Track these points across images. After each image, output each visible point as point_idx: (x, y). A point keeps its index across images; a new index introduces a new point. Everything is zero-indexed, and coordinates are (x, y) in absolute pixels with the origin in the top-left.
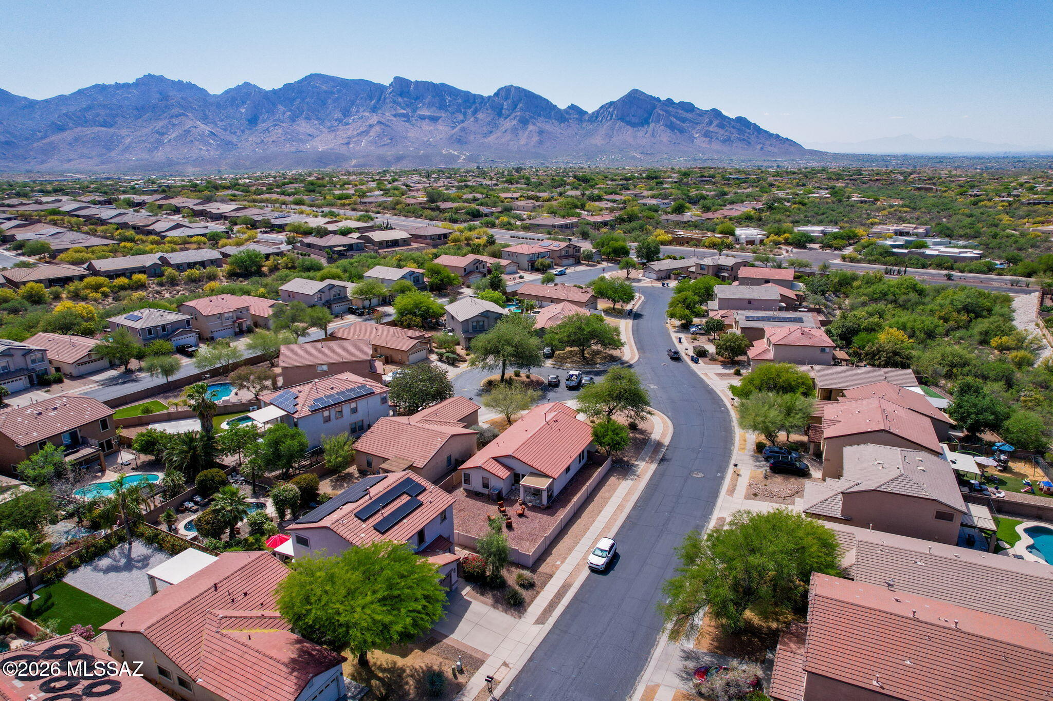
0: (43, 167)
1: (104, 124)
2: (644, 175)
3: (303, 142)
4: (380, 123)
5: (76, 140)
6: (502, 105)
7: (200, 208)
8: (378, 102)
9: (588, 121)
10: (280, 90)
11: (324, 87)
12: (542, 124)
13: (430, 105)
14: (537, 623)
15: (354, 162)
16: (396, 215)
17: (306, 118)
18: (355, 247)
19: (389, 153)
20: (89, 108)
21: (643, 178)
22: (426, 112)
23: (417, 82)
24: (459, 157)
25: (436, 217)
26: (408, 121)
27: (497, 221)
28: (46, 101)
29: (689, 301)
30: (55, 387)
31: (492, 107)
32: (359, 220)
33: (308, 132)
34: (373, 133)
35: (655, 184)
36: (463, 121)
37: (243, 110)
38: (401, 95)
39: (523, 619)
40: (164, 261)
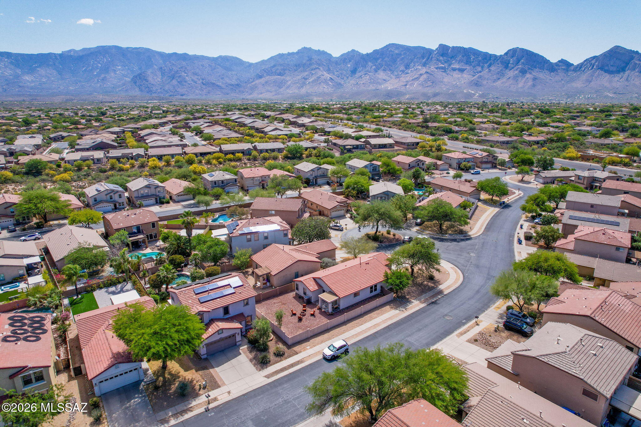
0: (249, 97)
1: (280, 74)
2: (598, 109)
3: (380, 84)
4: (427, 72)
5: (266, 82)
6: (509, 61)
7: (294, 120)
8: (427, 60)
9: (573, 70)
10: (371, 54)
11: (397, 52)
12: (536, 73)
13: (460, 61)
14: (266, 377)
15: (407, 96)
16: (400, 129)
17: (384, 70)
18: (359, 147)
19: (430, 91)
20: (274, 66)
21: (596, 112)
22: (456, 66)
23: (453, 47)
24: (474, 95)
25: (423, 132)
26: (445, 72)
27: (460, 137)
28: (256, 63)
29: (539, 200)
30: (165, 205)
31: (502, 63)
32: (373, 131)
33: (384, 78)
34: (422, 79)
35: (604, 116)
36: (480, 72)
37: (349, 66)
38: (442, 55)
39: (261, 372)
40: (255, 148)
